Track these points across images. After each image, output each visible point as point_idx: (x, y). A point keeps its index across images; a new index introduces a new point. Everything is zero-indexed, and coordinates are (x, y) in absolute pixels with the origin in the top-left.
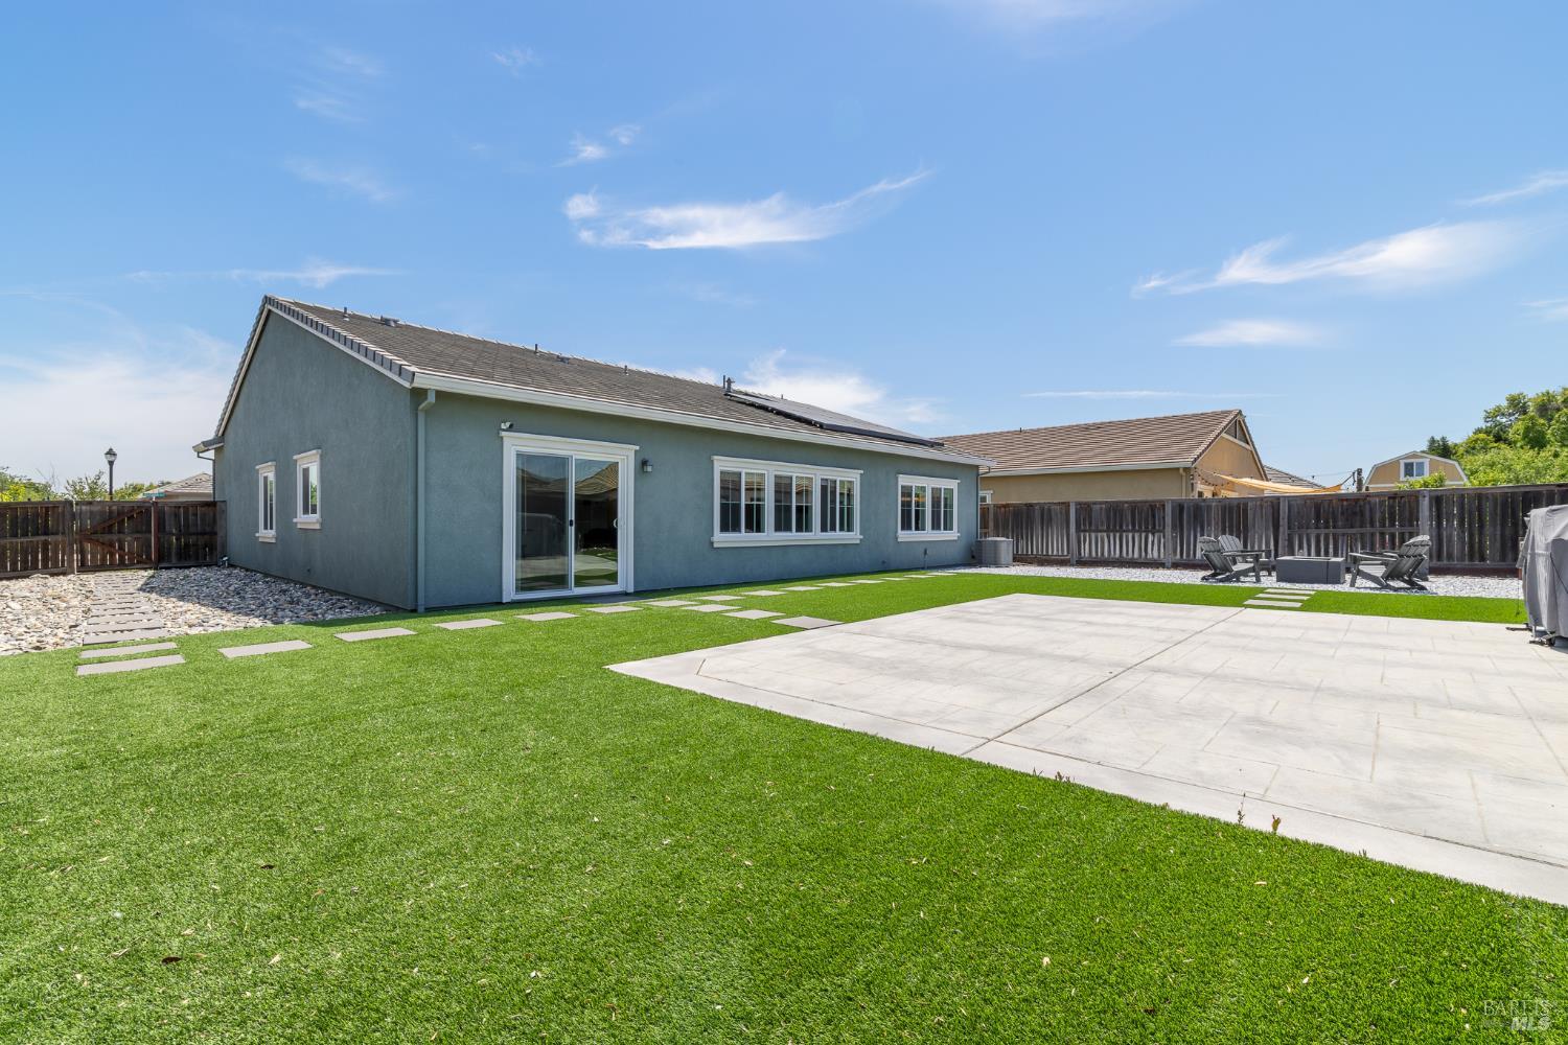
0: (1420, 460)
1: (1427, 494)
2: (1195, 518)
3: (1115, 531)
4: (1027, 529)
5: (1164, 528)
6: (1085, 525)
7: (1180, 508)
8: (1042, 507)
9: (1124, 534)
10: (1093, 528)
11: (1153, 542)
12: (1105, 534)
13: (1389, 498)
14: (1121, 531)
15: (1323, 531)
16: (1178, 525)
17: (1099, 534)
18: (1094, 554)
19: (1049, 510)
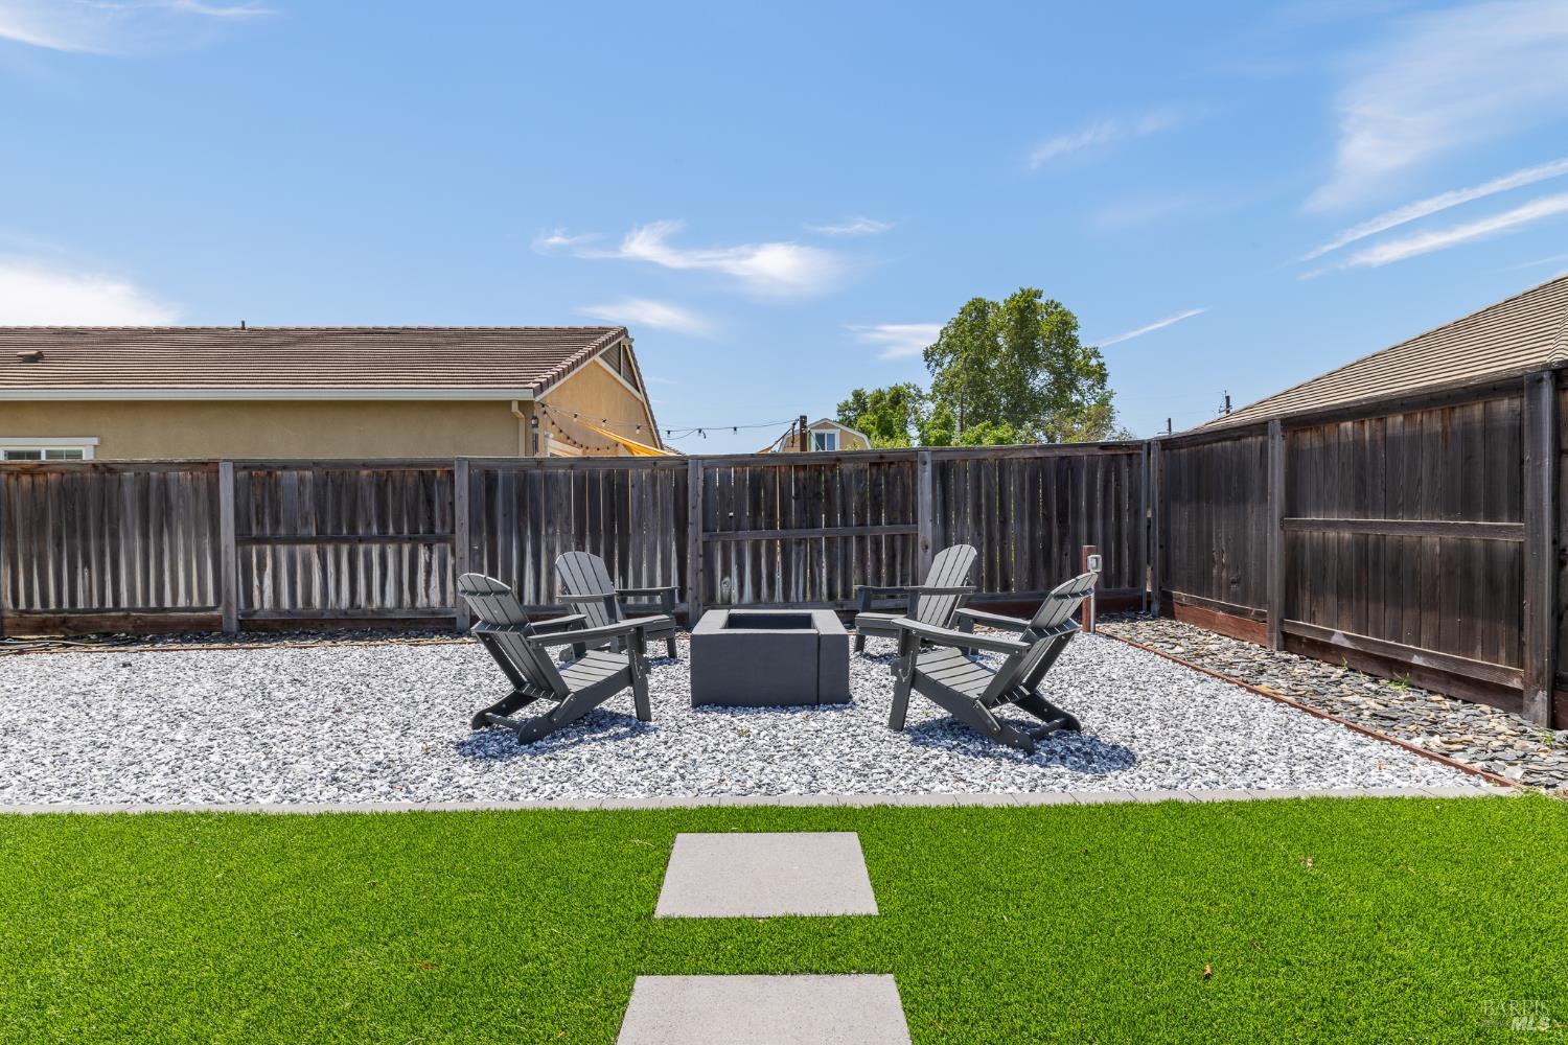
0: (831, 431)
1: (928, 459)
2: (521, 505)
3: (337, 540)
4: (101, 536)
5: (453, 532)
6: (261, 523)
7: (487, 480)
8: (143, 471)
9: (361, 548)
10: (282, 531)
11: (429, 565)
12: (313, 548)
13: (872, 464)
14: (354, 539)
15: (764, 535)
16: (484, 521)
17: (299, 549)
18: (285, 603)
19: (164, 483)
